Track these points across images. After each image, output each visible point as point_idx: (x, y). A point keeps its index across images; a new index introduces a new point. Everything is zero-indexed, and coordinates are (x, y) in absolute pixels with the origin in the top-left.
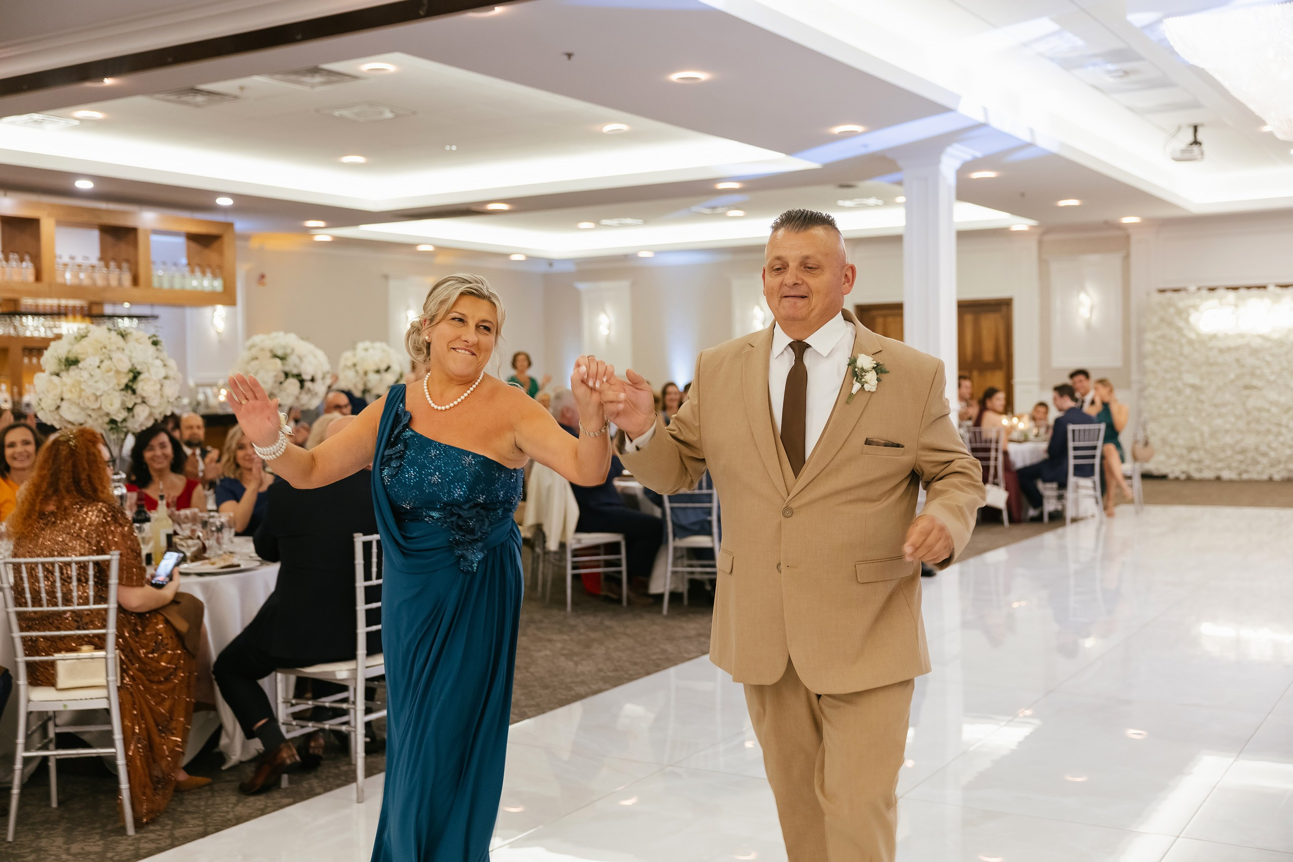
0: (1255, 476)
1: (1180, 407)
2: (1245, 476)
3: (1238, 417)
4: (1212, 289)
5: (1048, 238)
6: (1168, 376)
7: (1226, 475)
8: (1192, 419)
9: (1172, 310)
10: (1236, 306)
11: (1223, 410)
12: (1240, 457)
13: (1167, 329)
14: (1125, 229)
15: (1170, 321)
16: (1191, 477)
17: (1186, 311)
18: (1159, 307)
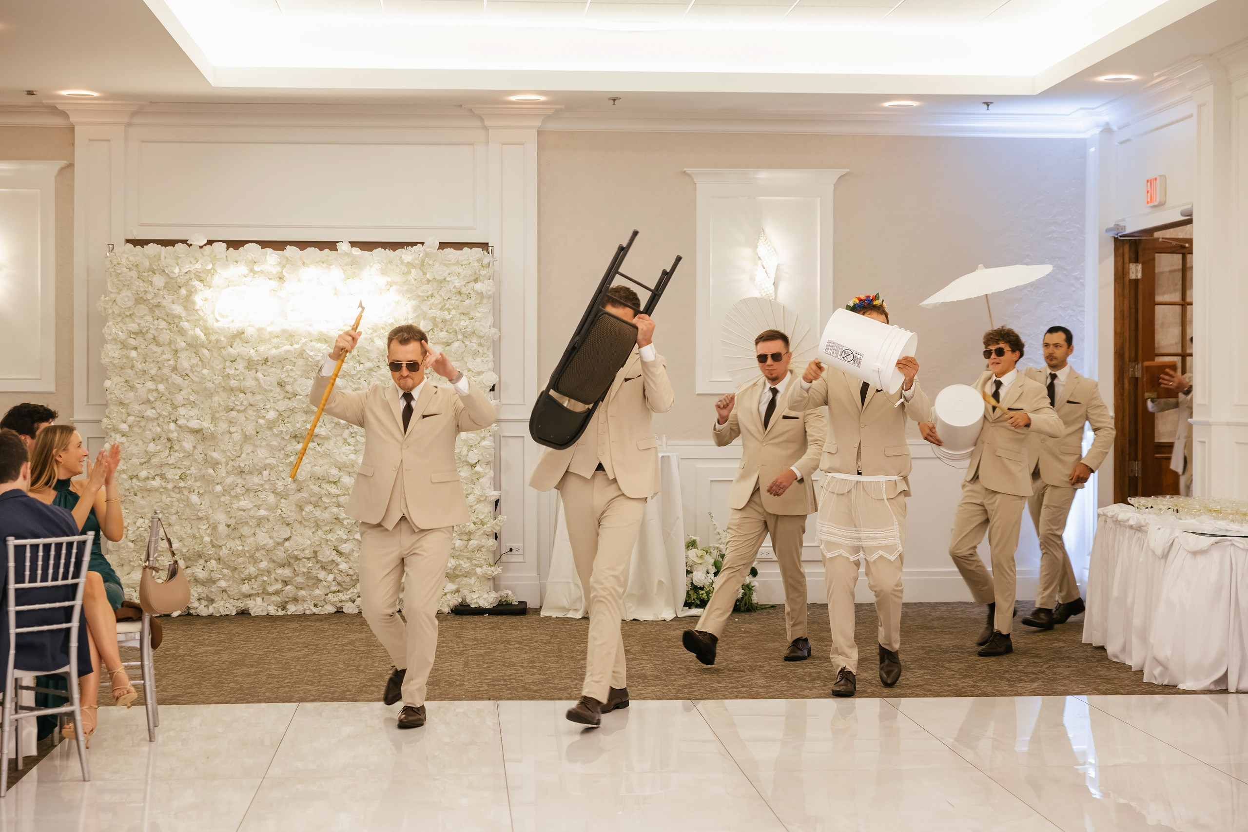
0: (309, 608)
1: (172, 474)
2: (292, 609)
3: (282, 495)
4: (235, 245)
6: (150, 413)
7: (257, 607)
8: (194, 498)
9: (159, 281)
10: (281, 278)
11: (256, 480)
12: (286, 572)
13: (149, 318)
14: (64, 114)
15: (155, 301)
16: (192, 612)
17: (186, 284)
18: (134, 274)
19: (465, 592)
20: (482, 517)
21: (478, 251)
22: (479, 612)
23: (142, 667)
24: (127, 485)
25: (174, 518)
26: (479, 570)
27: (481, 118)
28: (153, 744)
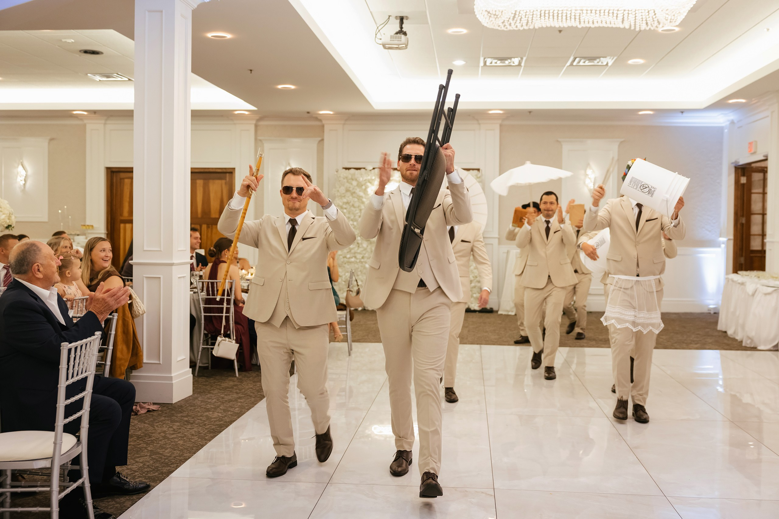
1: (359, 256)
5: (261, 123)
9: (355, 183)
13: (351, 197)
14: (320, 120)
15: (353, 191)
16: (366, 308)
17: (365, 184)
18: (345, 180)
19: (469, 304)
20: (476, 275)
21: (476, 171)
22: (475, 311)
23: (346, 328)
24: (342, 260)
25: (359, 273)
26: (475, 295)
27: (477, 120)
28: (350, 357)
